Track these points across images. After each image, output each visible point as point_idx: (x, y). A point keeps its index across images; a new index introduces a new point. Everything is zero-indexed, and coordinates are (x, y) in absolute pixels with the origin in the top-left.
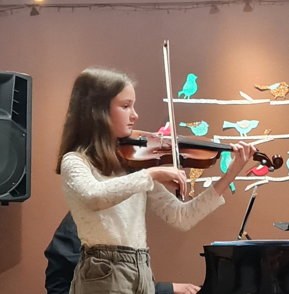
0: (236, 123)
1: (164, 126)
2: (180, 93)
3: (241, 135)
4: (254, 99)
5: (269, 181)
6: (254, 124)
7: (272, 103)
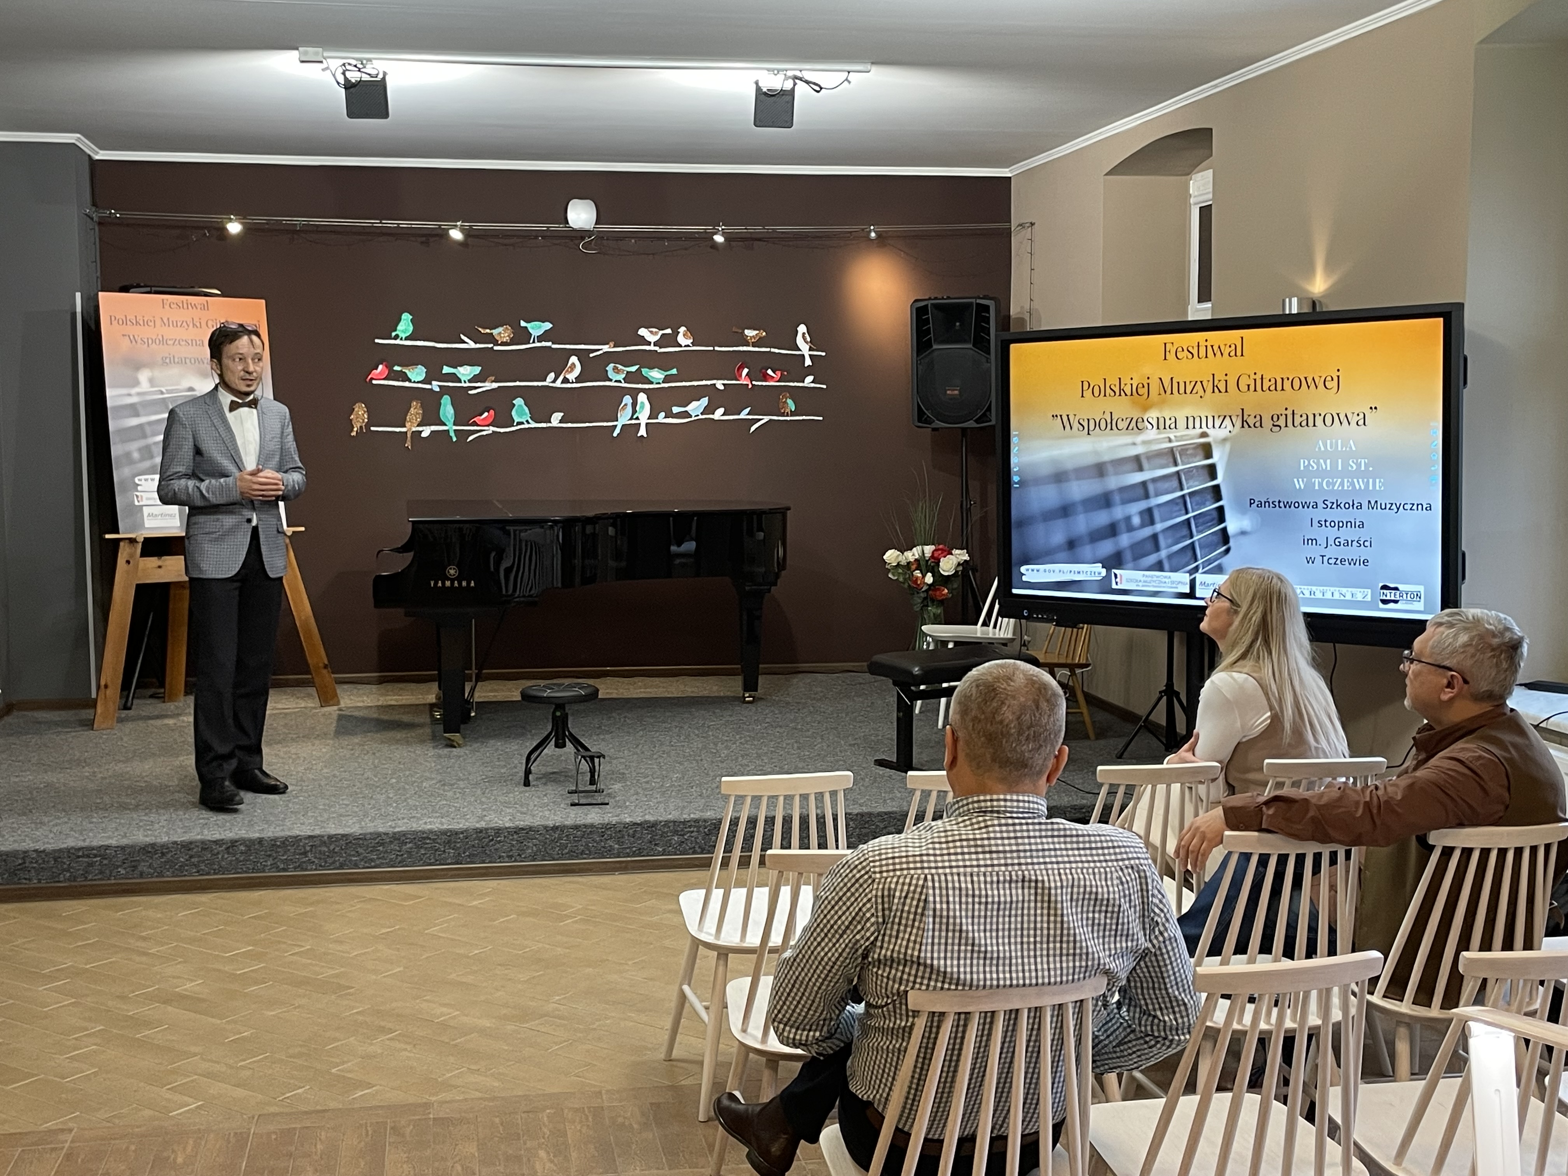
0: (457, 368)
1: (376, 369)
2: (394, 334)
3: (462, 381)
4: (476, 343)
6: (477, 370)
7: (496, 348)
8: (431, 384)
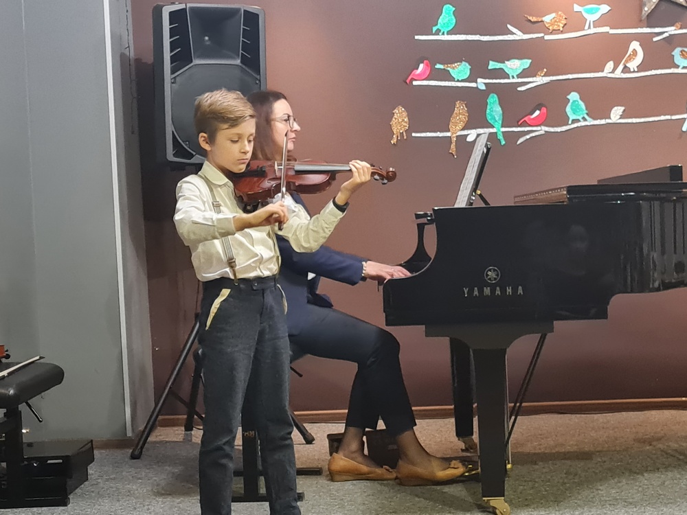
0: (504, 63)
1: (417, 69)
2: (435, 29)
3: (511, 77)
4: (524, 33)
5: (546, 132)
6: (526, 63)
7: (547, 37)
8: (476, 82)
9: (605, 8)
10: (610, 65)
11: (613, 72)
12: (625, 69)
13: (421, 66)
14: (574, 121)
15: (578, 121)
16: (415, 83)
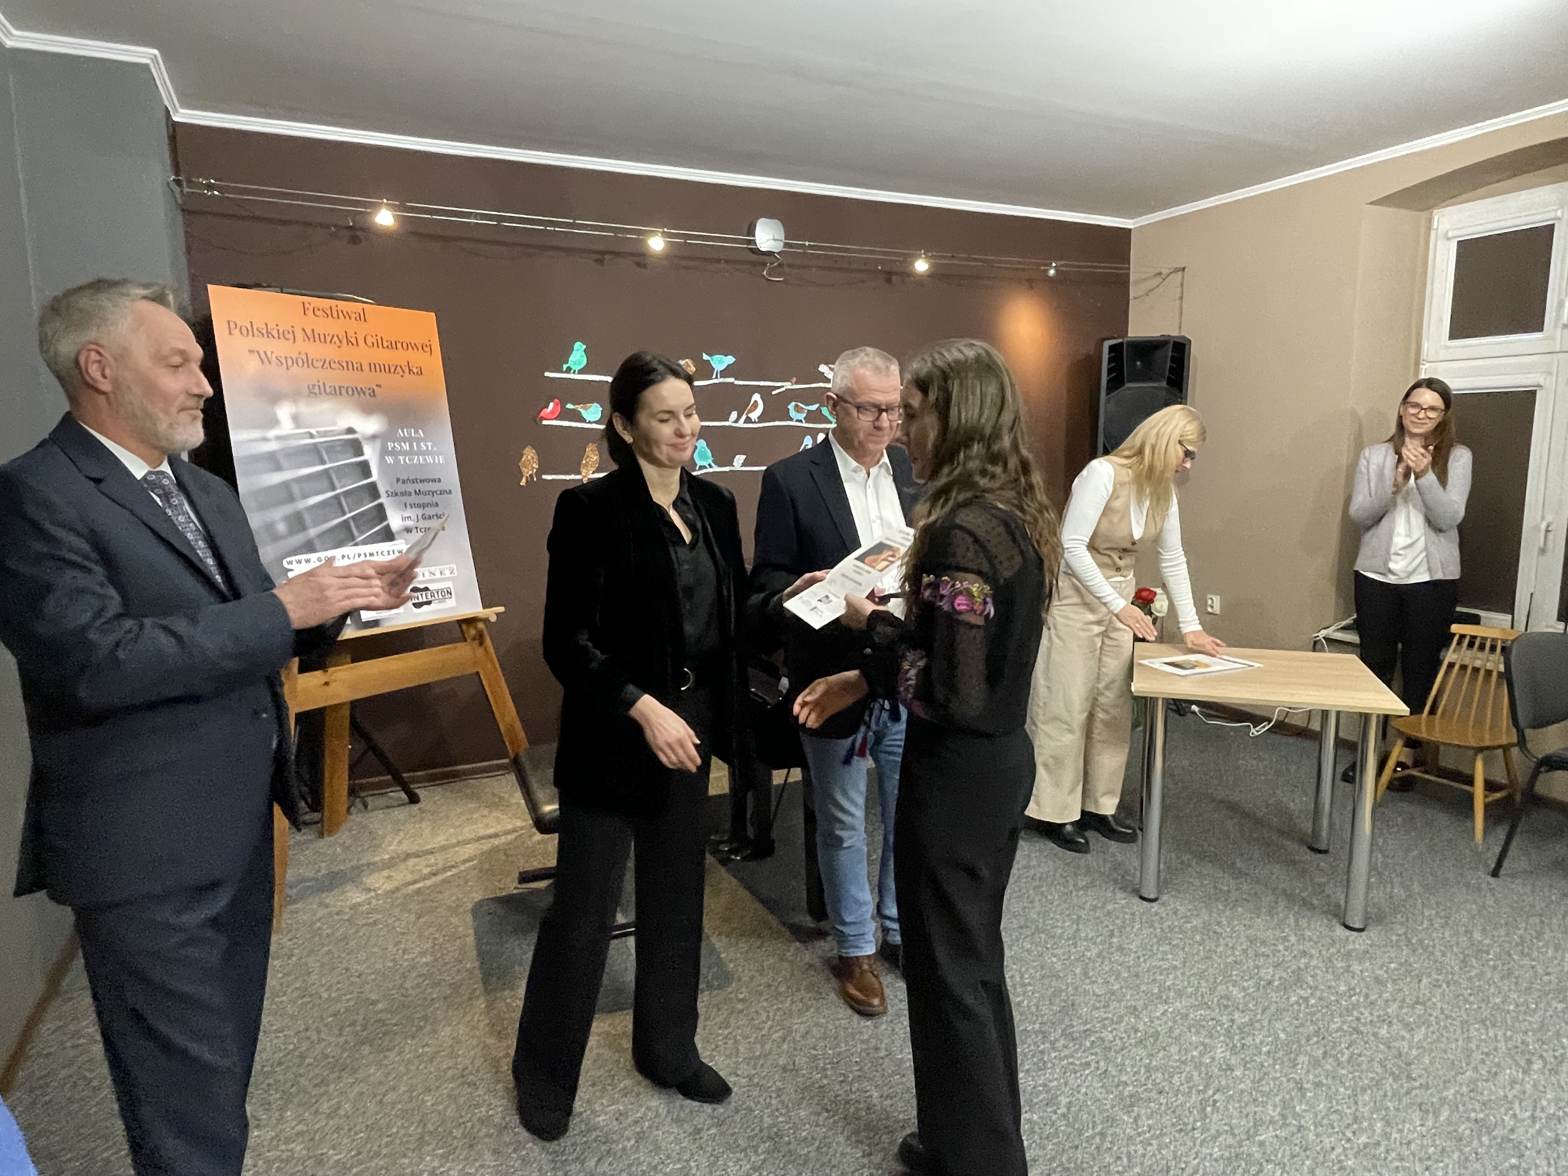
1: (547, 408)
9: (730, 360)
10: (734, 415)
11: (736, 421)
12: (748, 420)
13: (551, 405)
14: (701, 468)
15: (705, 467)
16: (545, 422)
